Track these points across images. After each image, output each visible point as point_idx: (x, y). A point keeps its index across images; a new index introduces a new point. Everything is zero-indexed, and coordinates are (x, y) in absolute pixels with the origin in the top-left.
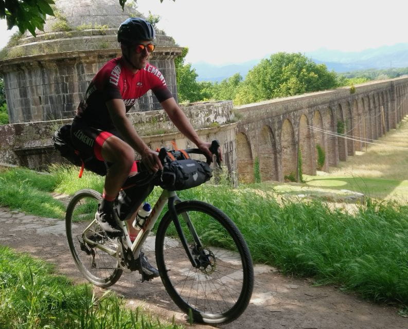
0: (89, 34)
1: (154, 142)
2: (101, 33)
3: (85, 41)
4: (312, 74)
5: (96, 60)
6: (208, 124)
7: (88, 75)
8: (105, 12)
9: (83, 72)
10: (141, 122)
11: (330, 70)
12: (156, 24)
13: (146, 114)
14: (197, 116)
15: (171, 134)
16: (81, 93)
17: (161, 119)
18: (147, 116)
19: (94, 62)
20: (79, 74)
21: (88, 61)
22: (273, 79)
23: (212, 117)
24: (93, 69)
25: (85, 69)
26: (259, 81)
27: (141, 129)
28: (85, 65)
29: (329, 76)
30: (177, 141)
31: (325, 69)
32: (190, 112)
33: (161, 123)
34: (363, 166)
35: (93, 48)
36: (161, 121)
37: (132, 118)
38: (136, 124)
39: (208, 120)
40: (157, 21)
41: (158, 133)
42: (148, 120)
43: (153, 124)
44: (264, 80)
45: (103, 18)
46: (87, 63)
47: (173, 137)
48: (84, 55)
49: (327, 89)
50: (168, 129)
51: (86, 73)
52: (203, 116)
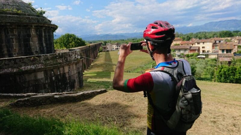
0: (10, 14)
1: (54, 69)
2: (17, 14)
3: (8, 17)
4: (78, 41)
5: (16, 27)
6: (76, 59)
7: (11, 35)
8: (17, 4)
9: (8, 33)
10: (47, 59)
11: (83, 40)
12: (44, 14)
13: (50, 55)
14: (72, 56)
15: (63, 64)
16: (7, 44)
17: (57, 57)
18: (50, 56)
19: (15, 28)
20: (5, 34)
21: (11, 27)
22: (67, 42)
23: (77, 56)
24: (14, 32)
25: (9, 31)
26: (62, 42)
27: (48, 62)
28: (9, 29)
29: (83, 42)
30: (65, 67)
31: (82, 40)
32: (69, 54)
33: (58, 60)
34: (96, 68)
35: (14, 21)
36: (57, 58)
37: (43, 57)
38: (45, 60)
39: (76, 57)
40: (44, 13)
41: (57, 64)
42: (51, 58)
43: (54, 60)
44: (64, 42)
45: (18, 7)
46: (11, 29)
47: (63, 66)
48: (9, 24)
49: (83, 46)
50: (61, 62)
51: (10, 34)
52: (74, 55)
